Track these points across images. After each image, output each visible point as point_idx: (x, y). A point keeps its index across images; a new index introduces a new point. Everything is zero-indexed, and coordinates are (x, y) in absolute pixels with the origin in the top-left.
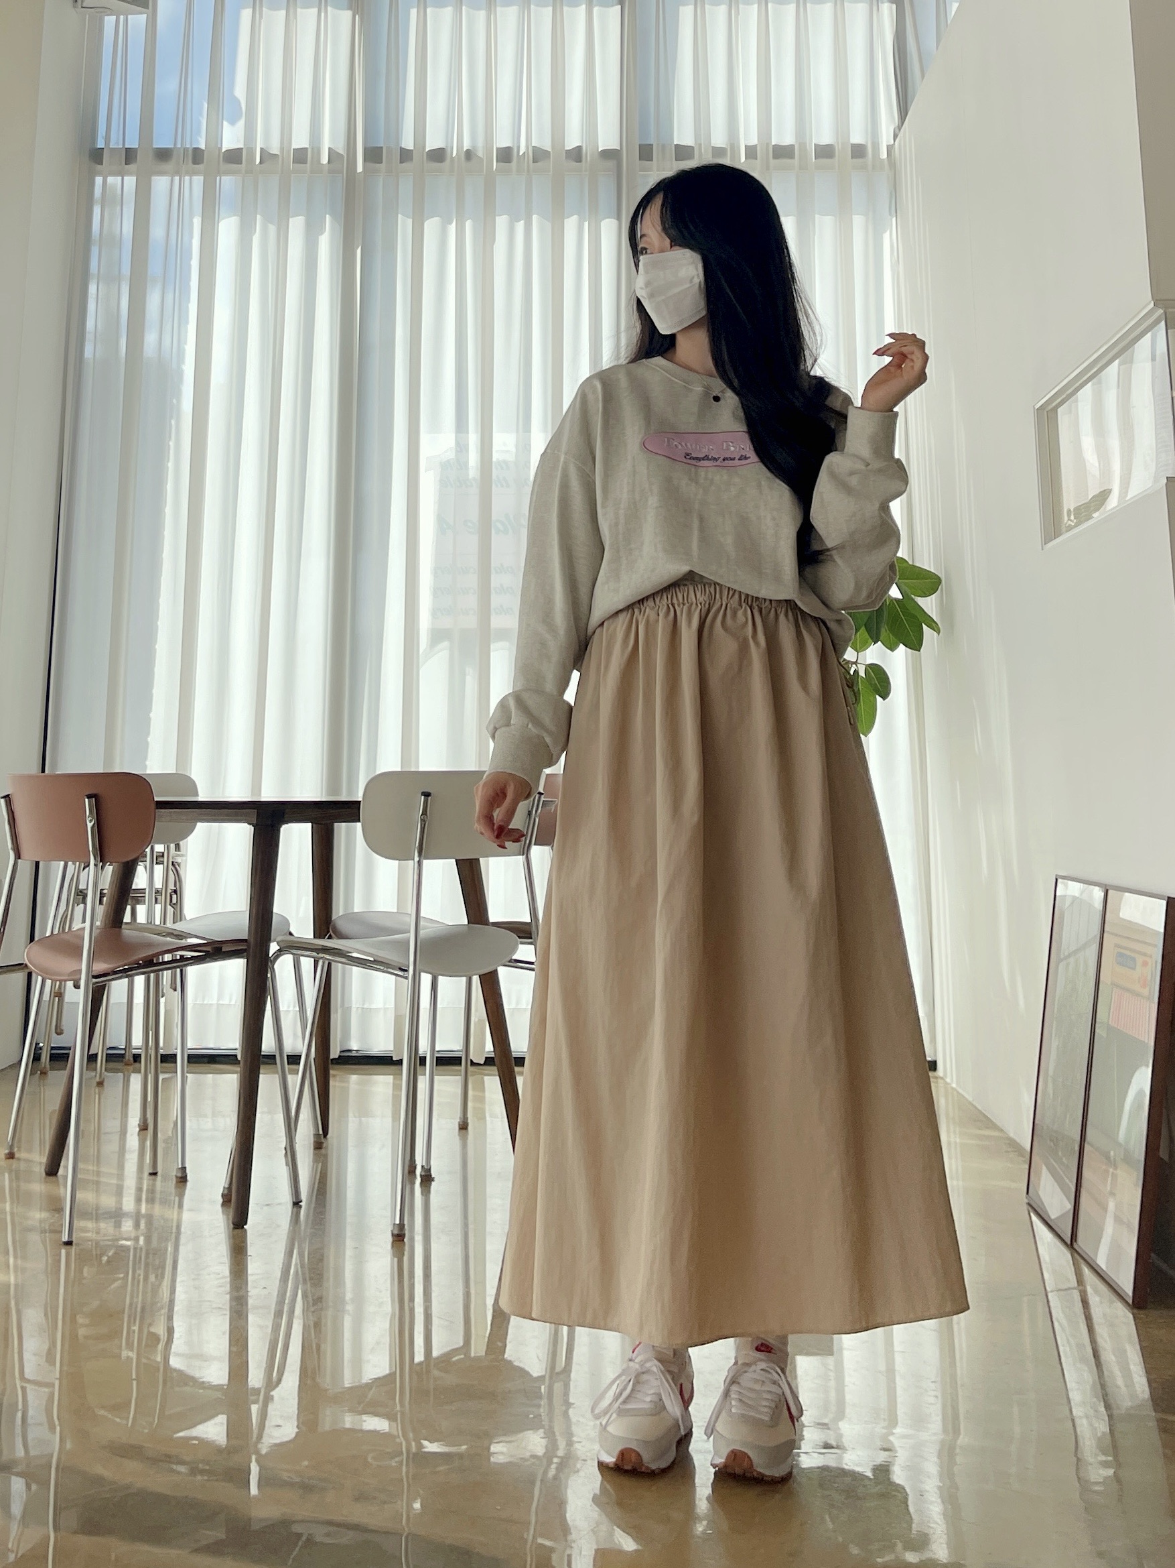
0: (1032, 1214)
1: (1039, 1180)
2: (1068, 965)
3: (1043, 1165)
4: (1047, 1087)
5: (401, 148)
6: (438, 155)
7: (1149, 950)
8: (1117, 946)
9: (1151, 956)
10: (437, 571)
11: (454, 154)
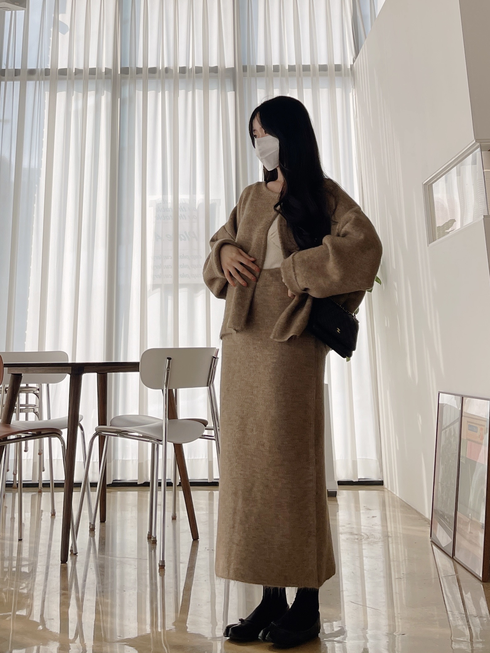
0: (433, 546)
1: (436, 531)
2: (446, 431)
3: (438, 524)
4: (439, 488)
5: (137, 68)
6: (153, 71)
7: (483, 423)
8: (468, 422)
9: (484, 426)
10: (155, 258)
11: (161, 69)
